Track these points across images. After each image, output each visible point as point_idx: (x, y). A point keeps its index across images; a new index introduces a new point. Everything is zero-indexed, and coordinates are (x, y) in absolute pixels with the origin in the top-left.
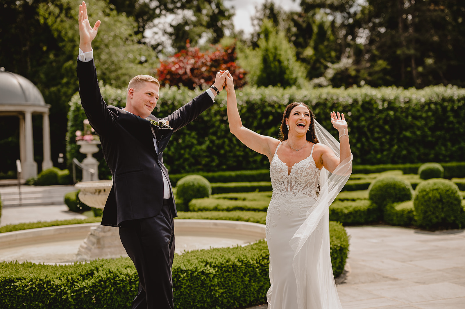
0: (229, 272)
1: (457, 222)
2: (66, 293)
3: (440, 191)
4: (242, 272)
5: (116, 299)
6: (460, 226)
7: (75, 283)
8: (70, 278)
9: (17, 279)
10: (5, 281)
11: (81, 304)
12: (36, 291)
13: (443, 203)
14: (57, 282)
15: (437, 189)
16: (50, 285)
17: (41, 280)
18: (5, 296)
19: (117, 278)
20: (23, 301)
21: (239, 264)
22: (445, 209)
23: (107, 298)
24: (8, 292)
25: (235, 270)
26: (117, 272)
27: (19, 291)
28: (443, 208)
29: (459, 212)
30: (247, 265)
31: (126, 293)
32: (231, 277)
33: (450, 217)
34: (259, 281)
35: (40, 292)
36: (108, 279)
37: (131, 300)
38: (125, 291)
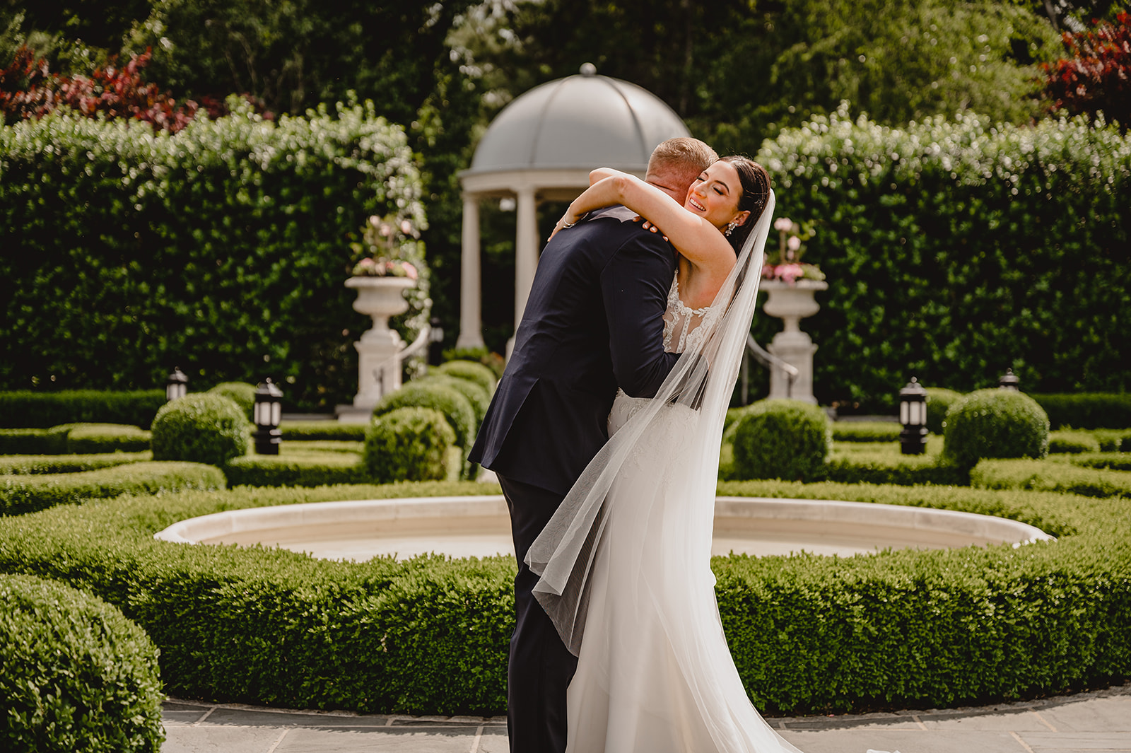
0: (735, 613)
2: (320, 623)
4: (773, 617)
5: (436, 650)
7: (345, 602)
8: (336, 588)
9: (225, 580)
10: (201, 582)
11: (355, 653)
12: (258, 610)
14: (307, 595)
16: (290, 601)
17: (273, 587)
18: (198, 618)
19: (440, 597)
20: (232, 634)
21: (766, 595)
23: (414, 645)
24: (204, 609)
25: (753, 611)
26: (445, 584)
27: (225, 607)
30: (791, 600)
31: (461, 638)
32: (739, 627)
34: (825, 648)
35: (268, 613)
36: (420, 598)
37: (470, 656)
38: (457, 631)
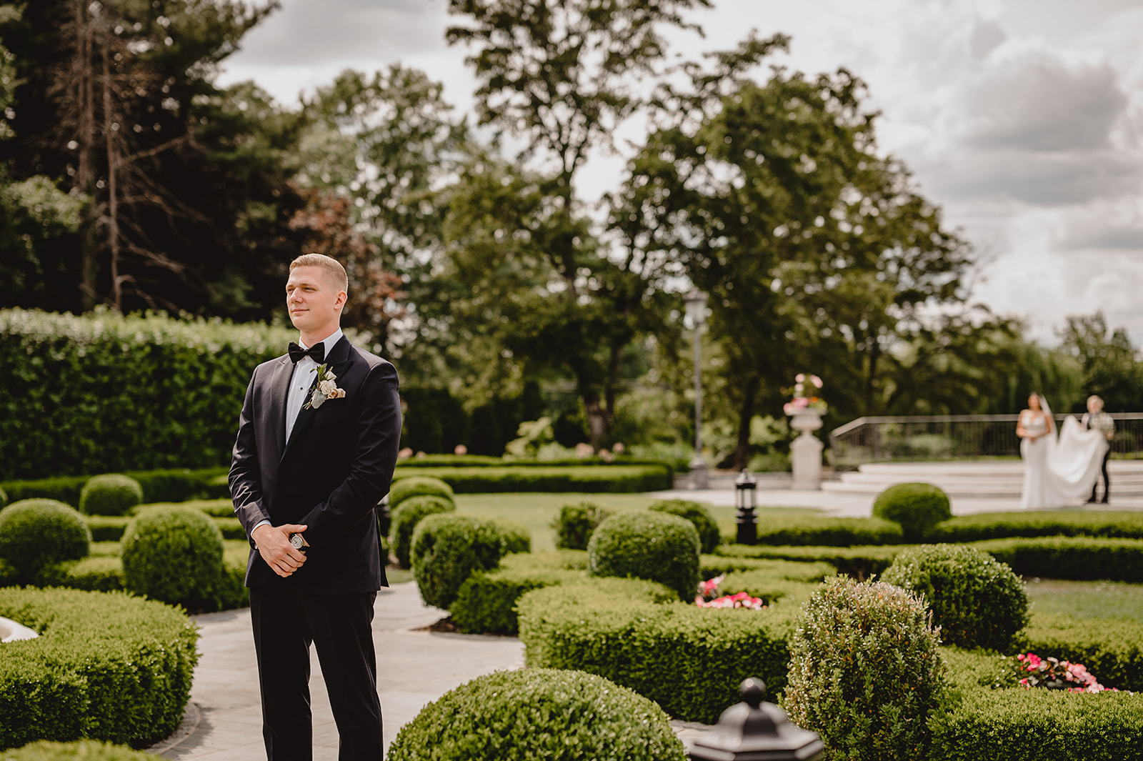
1: (216, 597)
3: (188, 530)
6: (220, 605)
13: (194, 557)
15: (183, 527)
22: (197, 570)
28: (193, 568)
29: (220, 577)
33: (204, 587)
